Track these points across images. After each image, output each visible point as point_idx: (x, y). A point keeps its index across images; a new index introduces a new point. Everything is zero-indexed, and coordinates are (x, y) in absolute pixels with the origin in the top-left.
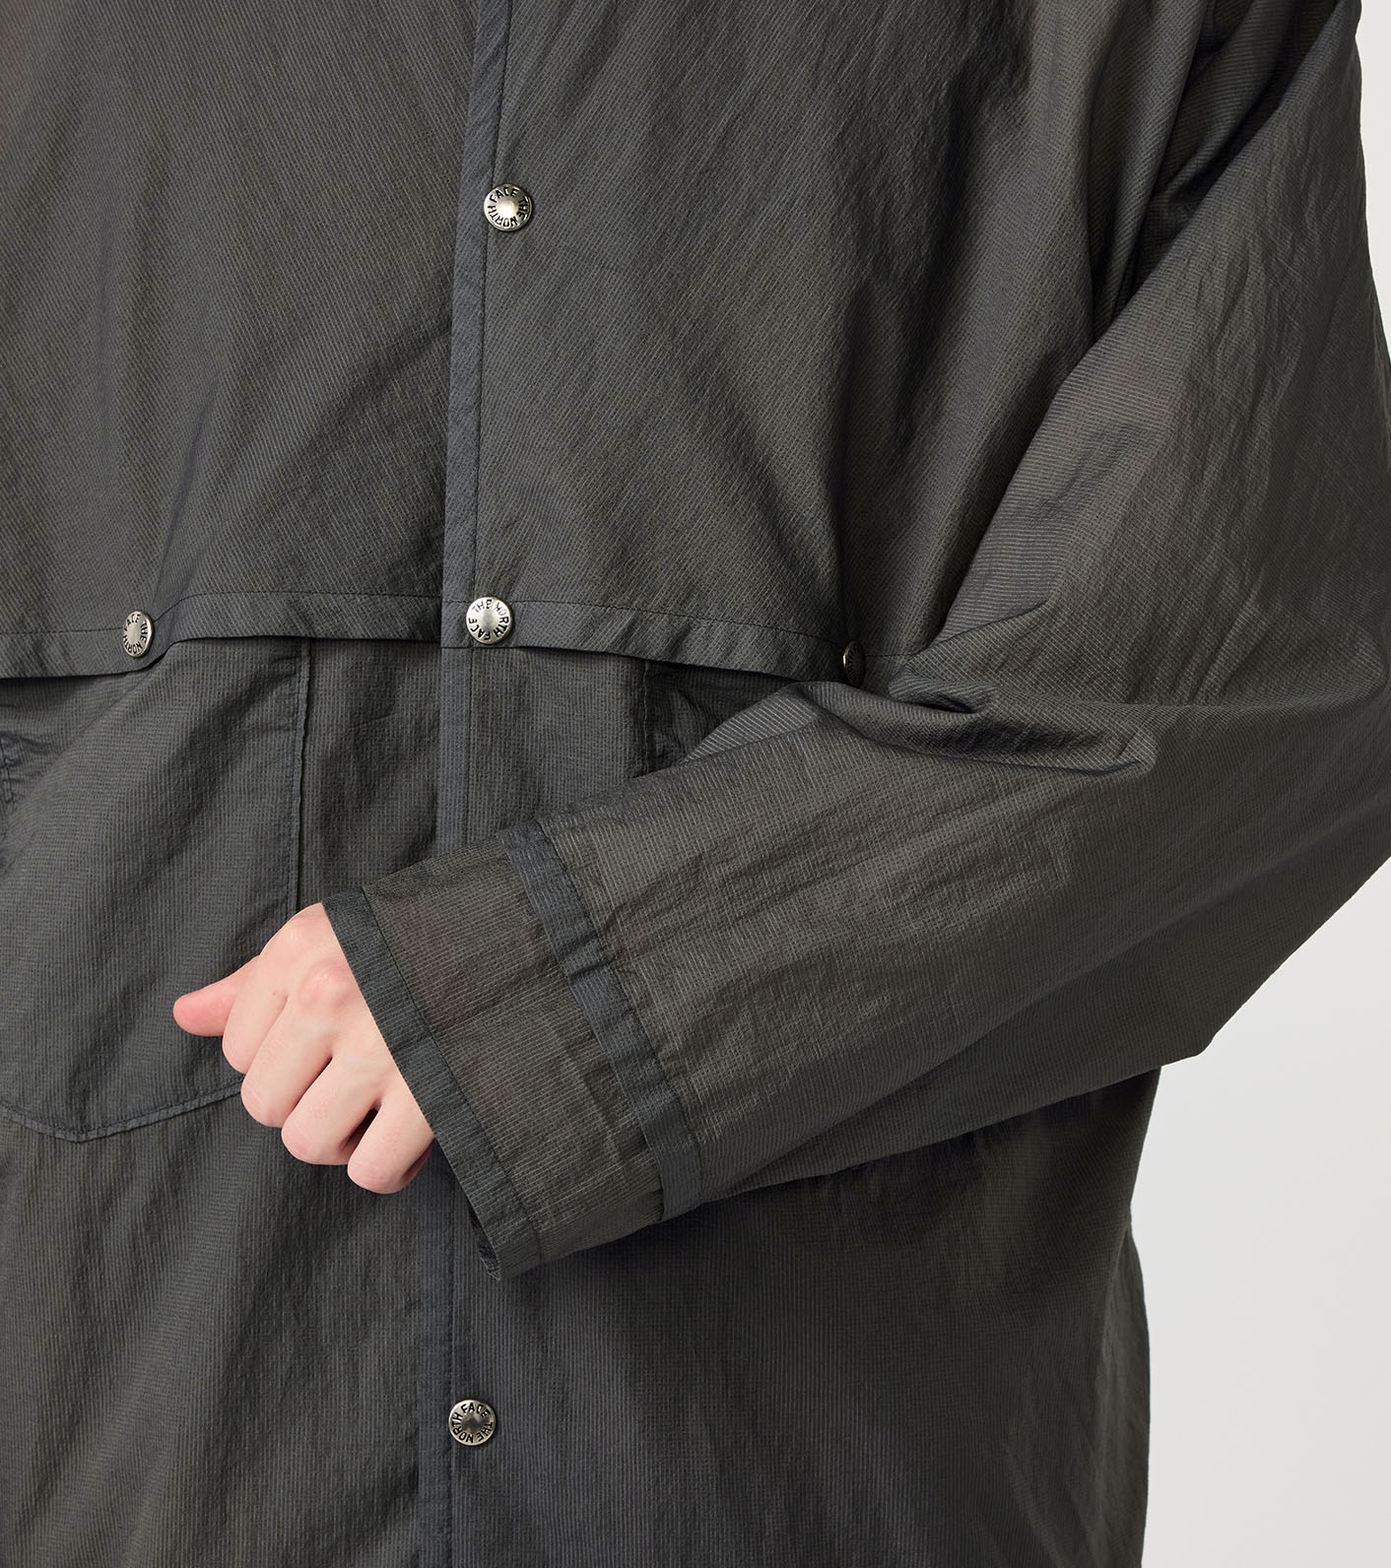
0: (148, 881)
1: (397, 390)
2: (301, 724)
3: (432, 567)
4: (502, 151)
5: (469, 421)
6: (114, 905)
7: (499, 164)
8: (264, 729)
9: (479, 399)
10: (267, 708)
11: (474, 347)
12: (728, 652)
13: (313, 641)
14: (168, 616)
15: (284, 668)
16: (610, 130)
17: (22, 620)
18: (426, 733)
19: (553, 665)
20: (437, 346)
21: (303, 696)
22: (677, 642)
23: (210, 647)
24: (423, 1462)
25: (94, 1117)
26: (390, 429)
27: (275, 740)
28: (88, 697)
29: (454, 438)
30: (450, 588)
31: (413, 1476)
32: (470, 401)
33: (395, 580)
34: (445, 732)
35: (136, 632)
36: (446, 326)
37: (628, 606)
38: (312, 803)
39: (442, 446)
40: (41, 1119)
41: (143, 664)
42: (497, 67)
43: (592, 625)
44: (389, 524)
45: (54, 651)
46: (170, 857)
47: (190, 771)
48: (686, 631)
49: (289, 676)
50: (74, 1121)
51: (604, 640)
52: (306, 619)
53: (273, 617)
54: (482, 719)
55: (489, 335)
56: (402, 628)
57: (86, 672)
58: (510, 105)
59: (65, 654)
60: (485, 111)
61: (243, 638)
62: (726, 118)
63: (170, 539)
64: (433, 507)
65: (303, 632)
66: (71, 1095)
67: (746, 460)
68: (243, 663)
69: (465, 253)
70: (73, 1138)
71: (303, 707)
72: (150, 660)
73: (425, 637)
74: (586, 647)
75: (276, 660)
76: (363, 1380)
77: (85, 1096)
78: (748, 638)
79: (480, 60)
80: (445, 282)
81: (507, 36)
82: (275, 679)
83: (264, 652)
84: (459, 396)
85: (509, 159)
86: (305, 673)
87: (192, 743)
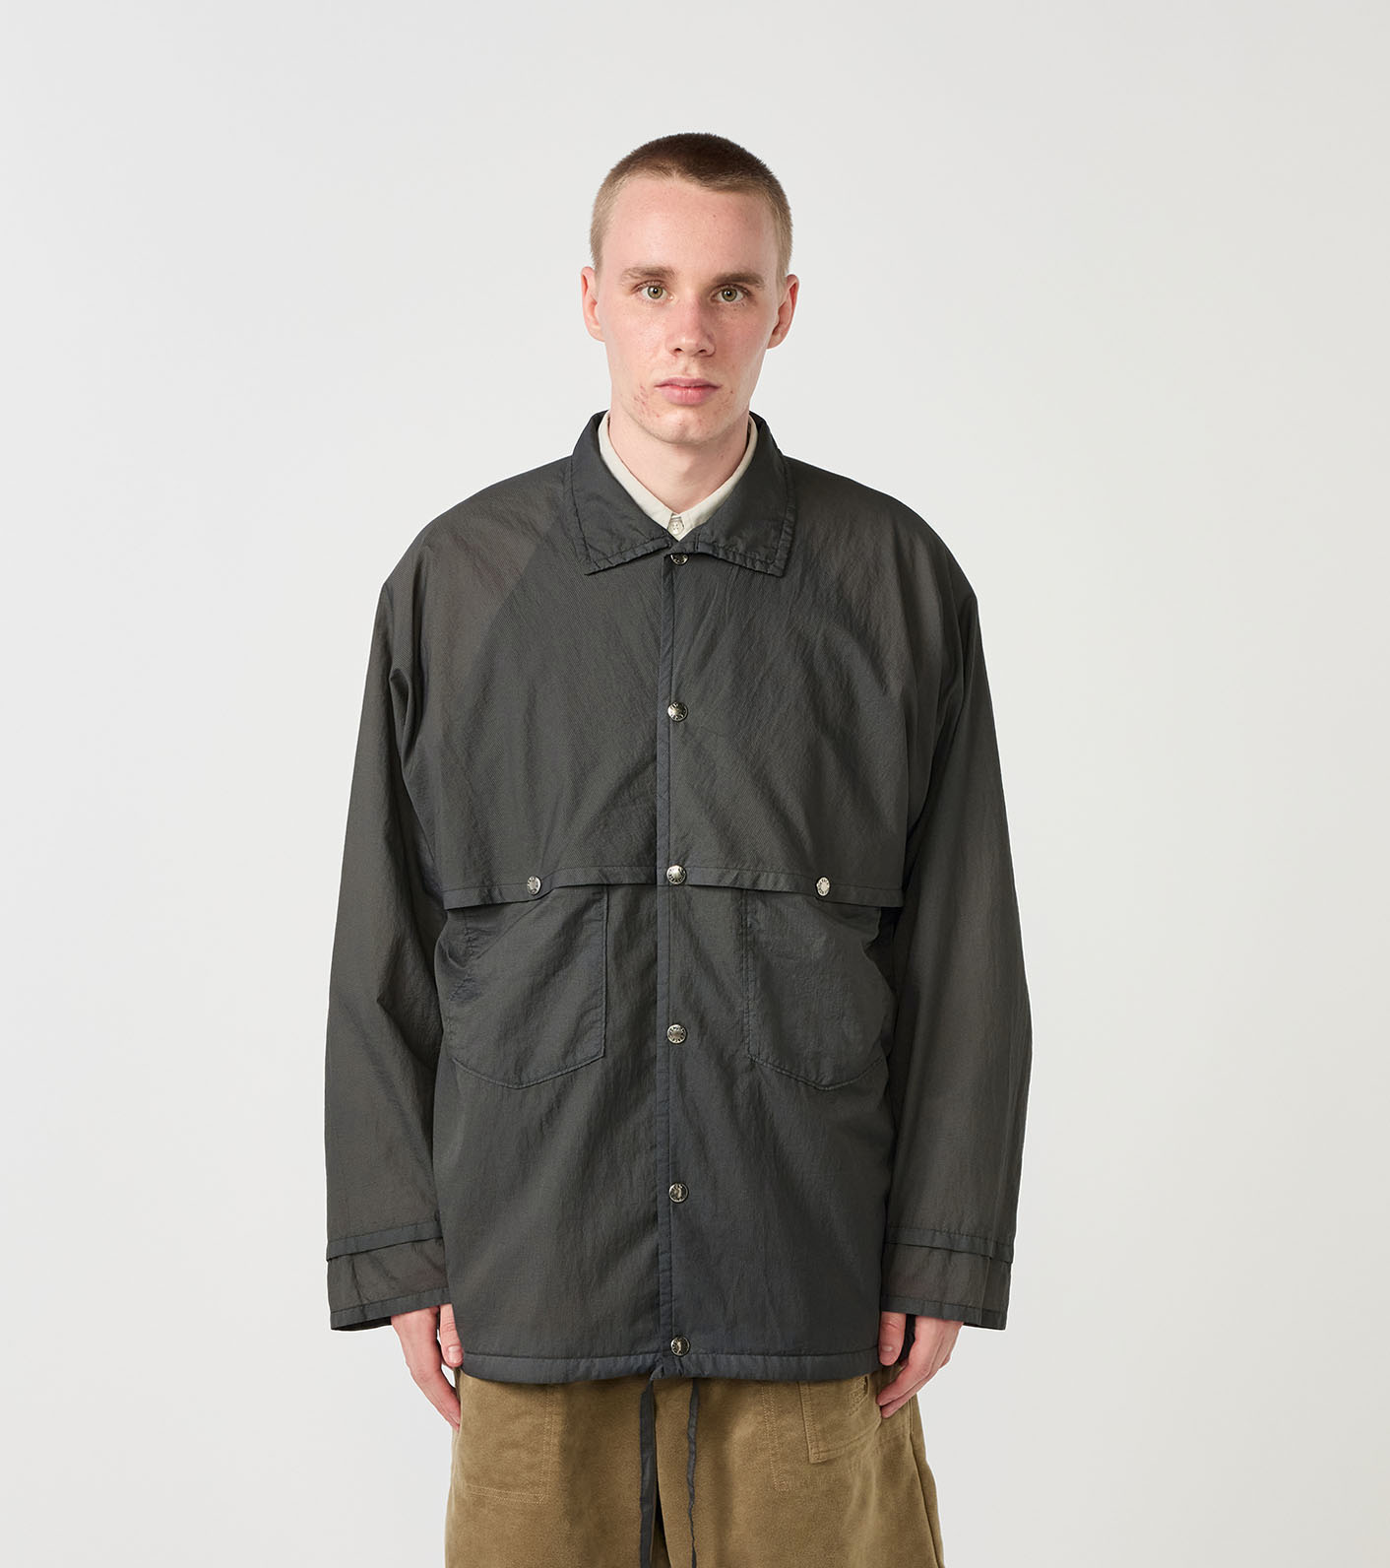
0: (546, 983)
1: (636, 785)
2: (605, 918)
3: (653, 854)
4: (674, 689)
5: (665, 796)
6: (532, 993)
7: (673, 693)
8: (590, 921)
9: (669, 788)
10: (592, 913)
11: (666, 766)
12: (775, 884)
13: (608, 885)
14: (548, 878)
15: (597, 897)
16: (716, 681)
17: (483, 882)
18: (652, 920)
19: (703, 892)
20: (651, 768)
21: (605, 907)
22: (755, 882)
23: (569, 890)
24: (659, 1210)
25: (524, 1078)
26: (634, 800)
27: (595, 925)
28: (508, 911)
29: (659, 804)
30: (659, 863)
31: (656, 1216)
32: (666, 788)
33: (639, 860)
34: (659, 919)
35: (534, 884)
36: (654, 758)
37: (735, 868)
38: (610, 949)
39: (655, 808)
40: (503, 1080)
41: (536, 897)
42: (669, 656)
43: (722, 876)
44: (636, 838)
45: (496, 893)
46: (554, 974)
47: (562, 939)
48: (759, 876)
49: (599, 900)
50: (517, 1080)
51: (727, 882)
52: (606, 877)
53: (593, 876)
54: (675, 914)
55: (672, 763)
56: (643, 879)
57: (510, 901)
58: (676, 671)
59: (501, 894)
60: (666, 673)
61: (582, 886)
62: (761, 674)
63: (546, 848)
64: (652, 830)
65: (605, 882)
66: (516, 1070)
67: (777, 809)
68: (582, 896)
69: (661, 730)
70: (516, 1087)
71: (605, 912)
72: (541, 896)
73: (651, 882)
74: (721, 884)
75: (594, 894)
76: (635, 1178)
77: (521, 1070)
78: (783, 879)
79: (663, 653)
80: (654, 741)
81: (672, 645)
82: (594, 901)
83: (591, 891)
84: (661, 787)
85: (677, 692)
86: (606, 898)
87: (563, 928)
